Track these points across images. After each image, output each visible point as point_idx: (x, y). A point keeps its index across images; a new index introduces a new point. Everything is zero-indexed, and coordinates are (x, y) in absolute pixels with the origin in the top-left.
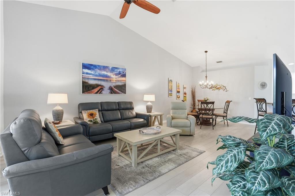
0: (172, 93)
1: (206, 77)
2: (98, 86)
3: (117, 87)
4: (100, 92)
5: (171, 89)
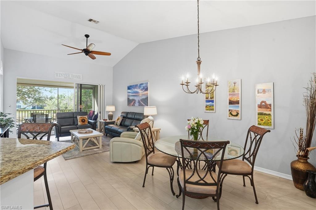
1: (199, 63)
5: (211, 98)
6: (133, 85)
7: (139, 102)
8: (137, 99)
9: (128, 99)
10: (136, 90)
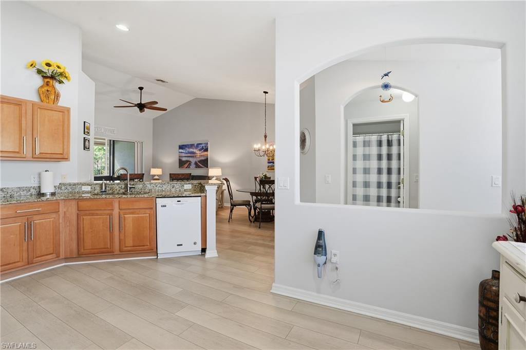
0: (274, 166)
1: (266, 137)
2: (187, 161)
3: (200, 161)
4: (188, 167)
5: (272, 160)
6: (188, 145)
7: (196, 163)
8: (193, 160)
9: (180, 160)
10: (191, 150)
